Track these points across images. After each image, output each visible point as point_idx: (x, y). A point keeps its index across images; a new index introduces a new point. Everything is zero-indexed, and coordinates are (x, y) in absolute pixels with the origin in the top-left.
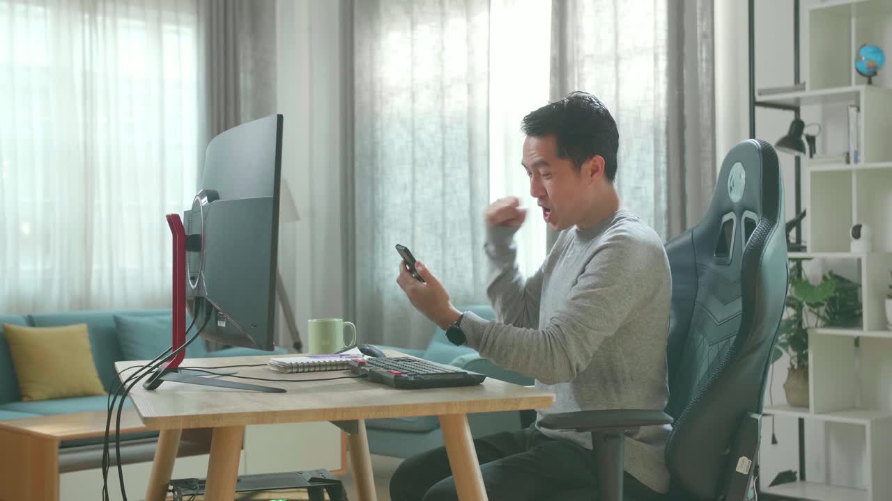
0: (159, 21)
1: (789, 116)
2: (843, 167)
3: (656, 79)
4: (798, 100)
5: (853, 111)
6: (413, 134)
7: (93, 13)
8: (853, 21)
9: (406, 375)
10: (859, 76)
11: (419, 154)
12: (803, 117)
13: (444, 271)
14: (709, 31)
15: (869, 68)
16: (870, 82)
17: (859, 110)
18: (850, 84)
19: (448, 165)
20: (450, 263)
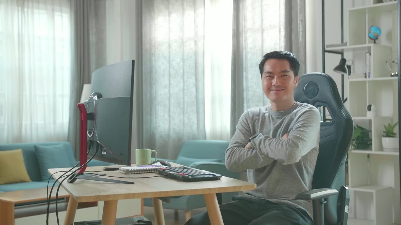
0: (53, 10)
1: (339, 57)
2: (363, 79)
3: (280, 40)
4: (343, 50)
5: (368, 55)
6: (169, 62)
7: (23, 7)
8: (367, 15)
9: (187, 176)
10: (370, 40)
11: (172, 72)
12: (345, 57)
13: (184, 124)
14: (303, 19)
15: (374, 36)
16: (375, 42)
17: (370, 54)
18: (365, 43)
19: (186, 77)
20: (186, 121)
